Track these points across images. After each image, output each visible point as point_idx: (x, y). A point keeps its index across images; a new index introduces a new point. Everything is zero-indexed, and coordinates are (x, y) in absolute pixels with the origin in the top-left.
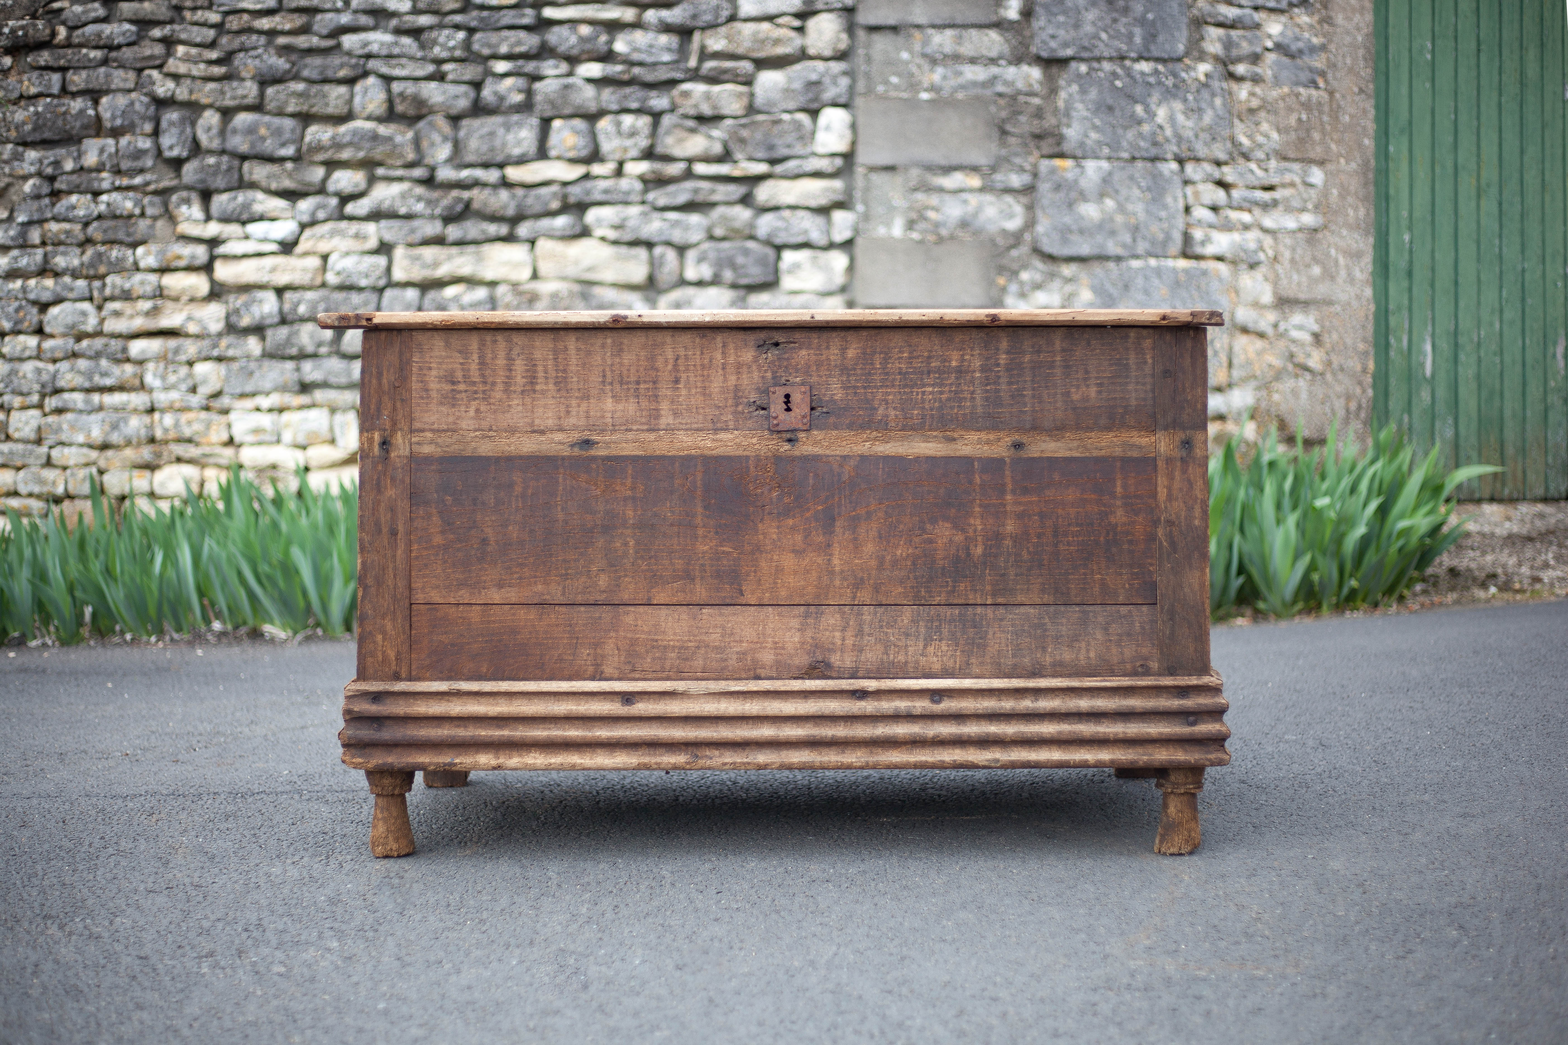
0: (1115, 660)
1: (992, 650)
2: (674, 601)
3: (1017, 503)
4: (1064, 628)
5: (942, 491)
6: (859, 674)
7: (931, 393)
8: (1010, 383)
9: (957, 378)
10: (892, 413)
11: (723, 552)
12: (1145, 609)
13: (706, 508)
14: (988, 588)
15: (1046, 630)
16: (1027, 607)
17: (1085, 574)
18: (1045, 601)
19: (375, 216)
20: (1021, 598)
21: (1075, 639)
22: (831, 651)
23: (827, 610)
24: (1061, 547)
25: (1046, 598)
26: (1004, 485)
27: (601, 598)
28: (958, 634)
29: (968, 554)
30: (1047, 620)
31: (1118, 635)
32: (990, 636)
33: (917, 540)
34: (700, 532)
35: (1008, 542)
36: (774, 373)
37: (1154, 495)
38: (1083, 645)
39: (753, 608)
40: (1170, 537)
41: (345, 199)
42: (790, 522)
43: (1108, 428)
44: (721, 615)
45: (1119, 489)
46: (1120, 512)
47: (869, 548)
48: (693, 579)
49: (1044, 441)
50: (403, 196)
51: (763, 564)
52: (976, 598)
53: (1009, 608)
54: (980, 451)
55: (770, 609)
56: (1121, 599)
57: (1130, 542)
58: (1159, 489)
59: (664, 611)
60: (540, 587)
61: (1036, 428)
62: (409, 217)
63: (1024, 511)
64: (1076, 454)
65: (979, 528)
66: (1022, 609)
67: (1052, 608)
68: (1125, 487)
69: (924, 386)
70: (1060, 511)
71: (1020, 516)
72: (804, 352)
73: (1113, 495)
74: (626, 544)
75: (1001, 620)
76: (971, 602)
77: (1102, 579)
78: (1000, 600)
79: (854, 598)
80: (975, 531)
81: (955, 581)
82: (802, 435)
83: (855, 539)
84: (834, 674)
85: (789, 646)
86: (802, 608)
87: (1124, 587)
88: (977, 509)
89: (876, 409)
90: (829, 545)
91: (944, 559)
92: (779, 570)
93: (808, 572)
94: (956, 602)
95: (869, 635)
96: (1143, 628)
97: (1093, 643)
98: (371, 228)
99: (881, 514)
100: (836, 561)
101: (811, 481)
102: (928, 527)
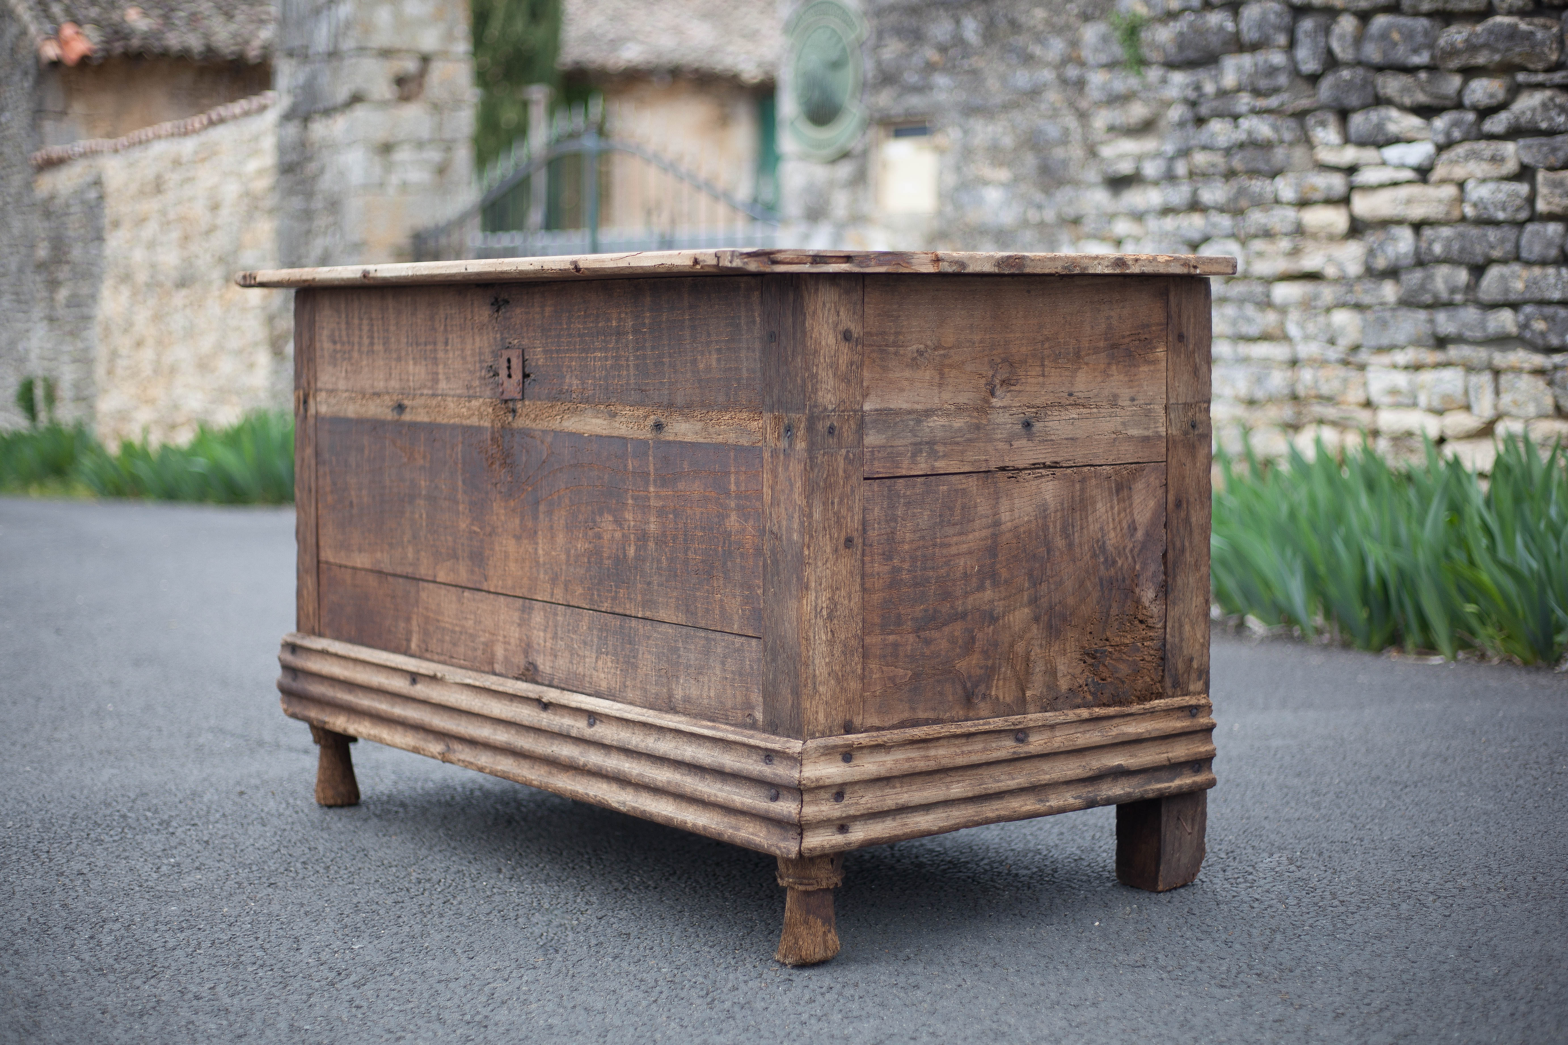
0: (729, 704)
1: (641, 672)
2: (448, 581)
3: (658, 497)
4: (692, 656)
5: (606, 477)
6: (555, 682)
7: (600, 359)
8: (653, 348)
9: (617, 342)
10: (575, 382)
11: (475, 532)
12: (754, 642)
13: (464, 481)
14: (639, 598)
15: (679, 657)
16: (667, 625)
17: (708, 591)
18: (679, 621)
19: (1514, 133)
20: (662, 615)
21: (700, 671)
22: (538, 652)
23: (538, 605)
24: (691, 555)
25: (681, 618)
26: (649, 474)
27: (409, 570)
28: (619, 649)
29: (625, 555)
30: (680, 645)
31: (733, 672)
32: (640, 656)
33: (590, 533)
34: (461, 508)
35: (651, 545)
36: (502, 334)
37: (760, 498)
38: (706, 679)
39: (492, 596)
40: (773, 552)
41: (1485, 112)
42: (512, 503)
43: (726, 409)
44: (474, 600)
45: (733, 487)
46: (733, 517)
47: (561, 539)
48: (458, 559)
49: (677, 422)
50: (1544, 106)
51: (497, 548)
52: (630, 609)
53: (655, 624)
54: (631, 432)
55: (502, 598)
56: (736, 628)
57: (742, 555)
58: (765, 489)
59: (443, 591)
60: (379, 555)
61: (670, 406)
62: (1551, 133)
63: (663, 506)
64: (701, 440)
65: (632, 523)
66: (663, 628)
67: (684, 630)
68: (737, 484)
69: (594, 351)
70: (689, 511)
71: (661, 512)
72: (518, 311)
73: (728, 493)
74: (421, 516)
75: (649, 638)
76: (628, 613)
77: (721, 600)
78: (648, 614)
79: (552, 595)
80: (629, 527)
81: (616, 587)
82: (519, 405)
83: (551, 528)
84: (539, 680)
85: (512, 641)
86: (521, 601)
87: (737, 612)
88: (630, 501)
89: (565, 377)
90: (536, 532)
91: (609, 558)
92: (507, 555)
93: (524, 560)
94: (617, 610)
95: (562, 639)
96: (752, 668)
97: (713, 679)
98: (1509, 148)
99: (567, 501)
100: (540, 552)
101: (524, 459)
102: (598, 519)
